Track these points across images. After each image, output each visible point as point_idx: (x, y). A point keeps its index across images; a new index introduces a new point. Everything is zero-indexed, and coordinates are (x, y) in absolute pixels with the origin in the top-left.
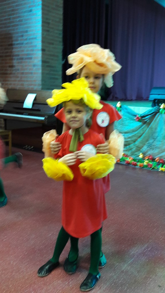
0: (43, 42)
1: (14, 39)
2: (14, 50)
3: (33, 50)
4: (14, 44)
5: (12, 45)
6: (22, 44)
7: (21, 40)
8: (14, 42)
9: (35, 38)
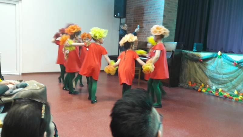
0: (165, 11)
1: (145, 10)
2: (144, 17)
3: (157, 17)
4: (145, 13)
5: (143, 13)
6: (150, 13)
7: (150, 10)
8: (145, 12)
9: (159, 9)
